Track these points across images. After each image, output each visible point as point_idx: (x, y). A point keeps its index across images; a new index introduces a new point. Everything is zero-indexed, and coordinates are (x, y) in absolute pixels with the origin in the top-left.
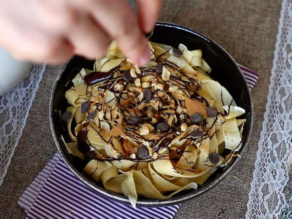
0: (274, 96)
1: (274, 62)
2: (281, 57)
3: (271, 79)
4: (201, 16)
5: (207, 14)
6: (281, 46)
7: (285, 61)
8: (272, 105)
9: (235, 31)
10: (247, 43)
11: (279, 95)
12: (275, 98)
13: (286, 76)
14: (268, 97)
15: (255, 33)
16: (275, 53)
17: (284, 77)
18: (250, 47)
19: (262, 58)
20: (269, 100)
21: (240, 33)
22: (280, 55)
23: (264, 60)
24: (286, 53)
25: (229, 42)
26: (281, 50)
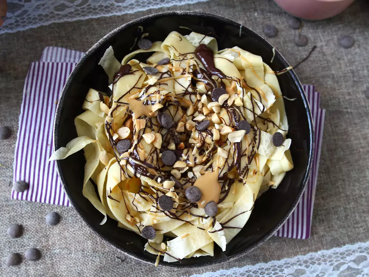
0: (289, 265)
1: (335, 249)
2: (345, 255)
3: (310, 253)
4: (357, 142)
5: (362, 148)
6: (359, 250)
7: (342, 261)
8: (276, 267)
9: (356, 188)
10: (345, 209)
11: (294, 271)
12: (287, 267)
13: (322, 269)
14: (285, 259)
15: (364, 212)
16: (347, 246)
17: (320, 267)
18: (342, 214)
19: (334, 233)
20: (282, 262)
21: (355, 195)
22: (347, 253)
23: (332, 236)
24: (353, 259)
25: (338, 187)
26: (354, 251)
